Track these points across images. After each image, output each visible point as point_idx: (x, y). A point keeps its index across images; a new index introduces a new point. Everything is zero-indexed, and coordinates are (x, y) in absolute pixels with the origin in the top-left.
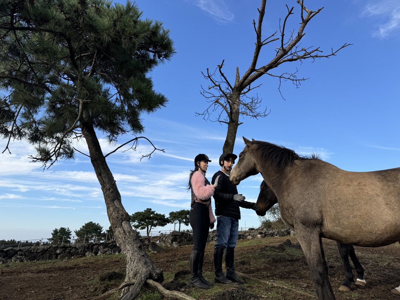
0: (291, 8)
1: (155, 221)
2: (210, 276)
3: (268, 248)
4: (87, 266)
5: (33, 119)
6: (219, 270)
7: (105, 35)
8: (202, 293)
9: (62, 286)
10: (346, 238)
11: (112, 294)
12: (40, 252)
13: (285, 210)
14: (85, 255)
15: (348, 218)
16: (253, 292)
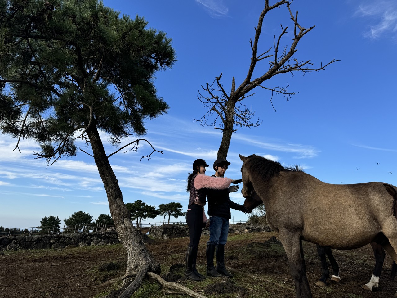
0: (285, 28)
1: (145, 213)
2: (202, 269)
3: (255, 245)
4: (81, 255)
5: (41, 119)
6: (210, 264)
7: (115, 46)
8: (195, 285)
9: (64, 275)
10: (322, 242)
11: (112, 284)
12: (35, 241)
13: (271, 215)
14: (78, 245)
15: (325, 224)
16: (240, 285)
